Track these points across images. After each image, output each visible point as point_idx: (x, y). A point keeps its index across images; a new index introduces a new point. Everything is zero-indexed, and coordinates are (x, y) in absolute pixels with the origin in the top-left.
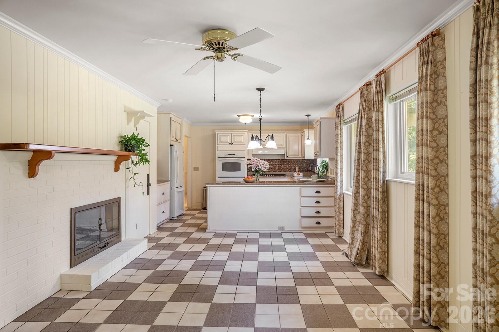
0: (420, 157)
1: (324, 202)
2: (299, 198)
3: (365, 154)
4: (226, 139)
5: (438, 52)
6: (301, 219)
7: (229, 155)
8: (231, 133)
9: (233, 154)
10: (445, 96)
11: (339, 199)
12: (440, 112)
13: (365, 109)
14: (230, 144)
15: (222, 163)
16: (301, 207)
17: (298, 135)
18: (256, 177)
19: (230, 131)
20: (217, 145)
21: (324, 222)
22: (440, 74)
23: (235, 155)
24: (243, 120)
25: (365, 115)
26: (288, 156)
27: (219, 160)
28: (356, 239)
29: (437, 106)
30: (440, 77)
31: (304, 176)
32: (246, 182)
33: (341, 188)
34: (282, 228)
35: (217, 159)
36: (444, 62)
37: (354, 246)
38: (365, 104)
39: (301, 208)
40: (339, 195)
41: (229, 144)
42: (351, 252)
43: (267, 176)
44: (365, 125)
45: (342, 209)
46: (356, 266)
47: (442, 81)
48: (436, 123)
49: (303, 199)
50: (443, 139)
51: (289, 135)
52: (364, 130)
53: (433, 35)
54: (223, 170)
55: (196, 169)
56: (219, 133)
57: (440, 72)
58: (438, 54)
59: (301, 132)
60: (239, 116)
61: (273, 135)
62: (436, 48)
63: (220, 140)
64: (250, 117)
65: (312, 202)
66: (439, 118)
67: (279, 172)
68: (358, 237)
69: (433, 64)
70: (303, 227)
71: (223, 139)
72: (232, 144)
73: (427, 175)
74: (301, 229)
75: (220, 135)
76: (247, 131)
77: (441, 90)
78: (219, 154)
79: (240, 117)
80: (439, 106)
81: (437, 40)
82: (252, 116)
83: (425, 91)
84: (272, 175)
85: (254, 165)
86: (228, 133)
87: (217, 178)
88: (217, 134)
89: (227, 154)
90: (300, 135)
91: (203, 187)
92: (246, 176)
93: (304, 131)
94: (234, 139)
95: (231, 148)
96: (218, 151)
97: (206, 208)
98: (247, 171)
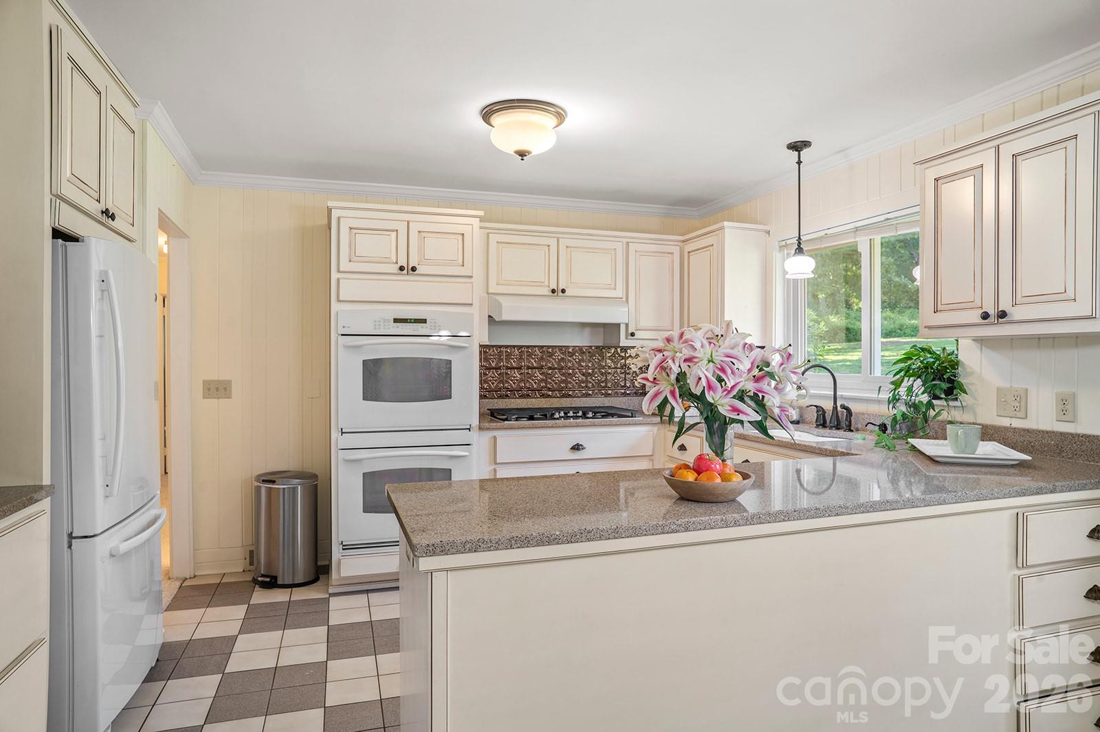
7: (396, 321)
8: (408, 216)
9: (417, 321)
14: (402, 268)
15: (364, 362)
17: (670, 249)
20: (335, 276)
23: (424, 321)
26: (633, 334)
27: (347, 347)
35: (336, 340)
41: (395, 269)
51: (638, 247)
54: (365, 398)
55: (217, 389)
56: (347, 215)
59: (681, 238)
63: (352, 246)
64: (550, 121)
67: (564, 396)
71: (368, 245)
72: (414, 269)
75: (354, 224)
78: (344, 316)
82: (561, 116)
84: (580, 414)
86: (394, 216)
87: (335, 435)
88: (339, 218)
89: (385, 320)
90: (676, 250)
91: (258, 478)
92: (475, 421)
93: (722, 228)
94: (421, 249)
95: (407, 288)
96: (339, 301)
97: (275, 578)
98: (481, 396)
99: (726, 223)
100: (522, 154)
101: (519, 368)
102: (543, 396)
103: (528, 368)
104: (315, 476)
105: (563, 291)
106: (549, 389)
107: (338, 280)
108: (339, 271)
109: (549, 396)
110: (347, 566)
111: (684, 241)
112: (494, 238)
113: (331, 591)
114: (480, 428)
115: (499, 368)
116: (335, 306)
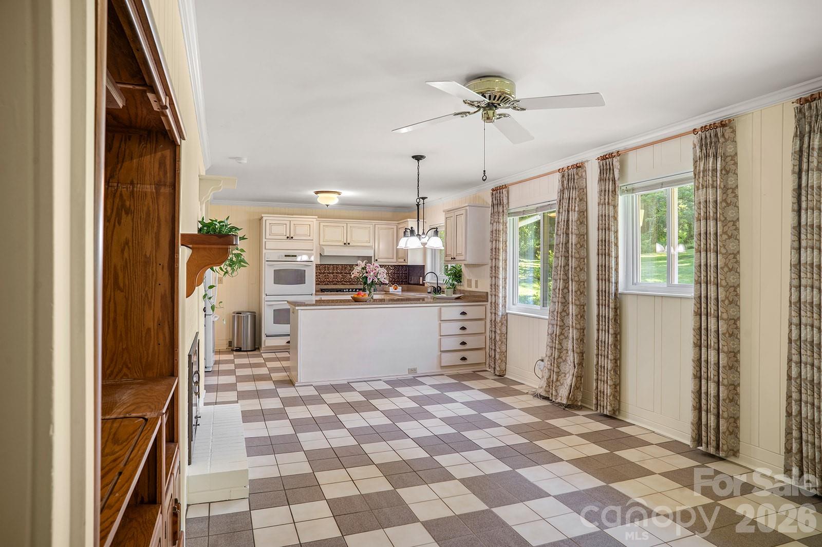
0: (702, 264)
1: (472, 327)
2: (437, 322)
3: (577, 259)
4: (280, 230)
5: (728, 145)
6: (441, 354)
7: (285, 256)
8: (290, 219)
9: (293, 256)
10: (736, 196)
11: (500, 322)
12: (729, 214)
13: (576, 199)
14: (288, 238)
15: (274, 270)
16: (441, 337)
17: (392, 227)
18: (368, 292)
19: (286, 216)
20: (264, 240)
21: (472, 357)
22: (730, 170)
23: (295, 256)
24: (322, 199)
25: (575, 207)
26: (377, 260)
27: (269, 266)
28: (563, 373)
29: (726, 207)
30: (730, 174)
31: (403, 291)
32: (356, 301)
33: (504, 306)
34: (413, 371)
35: (265, 264)
36: (735, 157)
37: (560, 383)
38: (576, 192)
39: (440, 339)
40: (500, 317)
41: (285, 237)
42: (557, 392)
43: (346, 291)
44: (576, 220)
45: (504, 336)
46: (566, 409)
47: (733, 179)
48: (725, 226)
49: (444, 325)
50: (733, 245)
51: (379, 226)
52: (574, 227)
53: (723, 124)
54: (275, 283)
56: (268, 219)
57: (730, 168)
58: (728, 147)
60: (317, 193)
61: (437, 228)
62: (726, 140)
63: (270, 229)
64: (336, 196)
65: (455, 328)
66: (728, 220)
67: (351, 284)
68: (566, 371)
69: (723, 158)
70: (442, 367)
71: (277, 230)
72: (292, 238)
73: (715, 286)
74: (440, 370)
76: (317, 217)
77: (731, 188)
78: (267, 254)
79: (318, 195)
80: (728, 206)
81: (727, 131)
82: (339, 194)
83: (711, 188)
84: (351, 290)
85: (372, 274)
86: (285, 219)
87: (264, 296)
88: (266, 220)
89: (281, 256)
90: (395, 227)
91: (234, 313)
92: (314, 292)
93: (407, 221)
94: (295, 230)
95: (289, 245)
96: (265, 249)
97: (241, 348)
98: (316, 284)
99: (408, 220)
100: (327, 206)
101: (333, 273)
102: (342, 284)
103: (337, 273)
104: (255, 313)
105: (349, 244)
106: (345, 282)
107: (265, 242)
108: (266, 239)
109: (345, 284)
110: (267, 342)
111: (398, 223)
112: (322, 224)
113: (261, 352)
114: (316, 295)
115: (325, 273)
116: (264, 251)
